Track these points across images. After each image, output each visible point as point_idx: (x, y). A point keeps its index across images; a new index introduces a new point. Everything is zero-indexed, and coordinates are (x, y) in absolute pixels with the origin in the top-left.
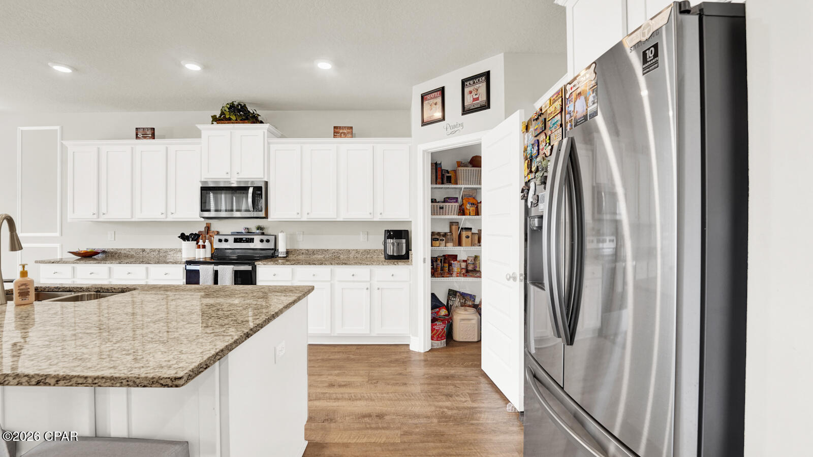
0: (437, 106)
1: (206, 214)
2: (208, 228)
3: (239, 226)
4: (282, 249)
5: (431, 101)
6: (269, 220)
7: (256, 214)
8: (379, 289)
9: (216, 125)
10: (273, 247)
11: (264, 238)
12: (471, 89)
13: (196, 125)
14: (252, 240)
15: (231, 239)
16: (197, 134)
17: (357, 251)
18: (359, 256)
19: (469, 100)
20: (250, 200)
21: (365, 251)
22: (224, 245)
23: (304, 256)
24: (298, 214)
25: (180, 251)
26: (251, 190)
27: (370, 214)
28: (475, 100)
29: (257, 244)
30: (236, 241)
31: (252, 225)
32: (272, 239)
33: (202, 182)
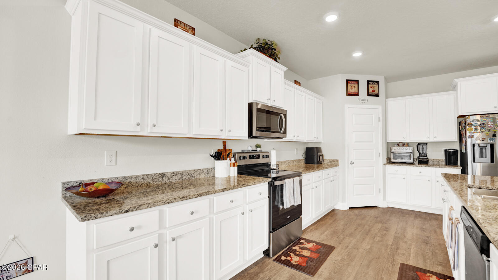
0: (355, 88)
2: (225, 146)
4: (274, 162)
5: (352, 85)
11: (265, 154)
12: (372, 86)
14: (259, 156)
19: (370, 91)
24: (294, 136)
28: (373, 91)
29: (261, 160)
30: (250, 157)
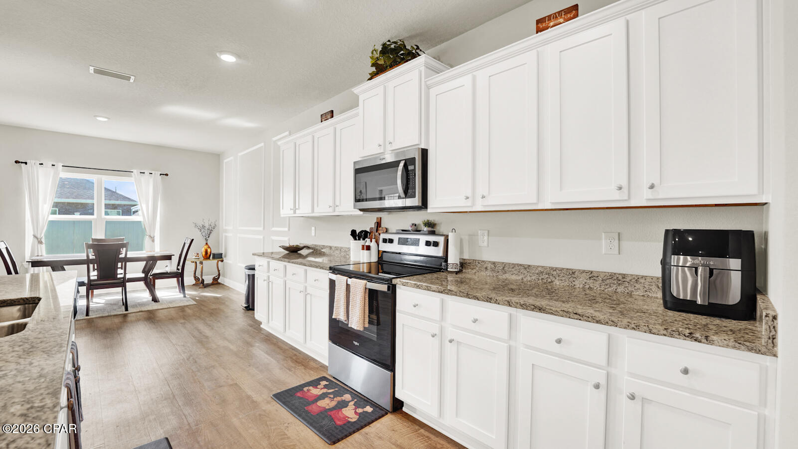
1: (360, 205)
2: (378, 224)
3: (405, 221)
6: (429, 210)
7: (409, 202)
8: (632, 397)
9: (369, 83)
10: (442, 254)
11: (432, 238)
14: (417, 242)
15: (396, 239)
16: (357, 103)
17: (592, 275)
18: (596, 285)
20: (400, 181)
21: (612, 276)
22: (391, 248)
23: (489, 273)
24: (467, 198)
26: (402, 164)
27: (620, 188)
29: (421, 249)
32: (441, 240)
33: (355, 163)
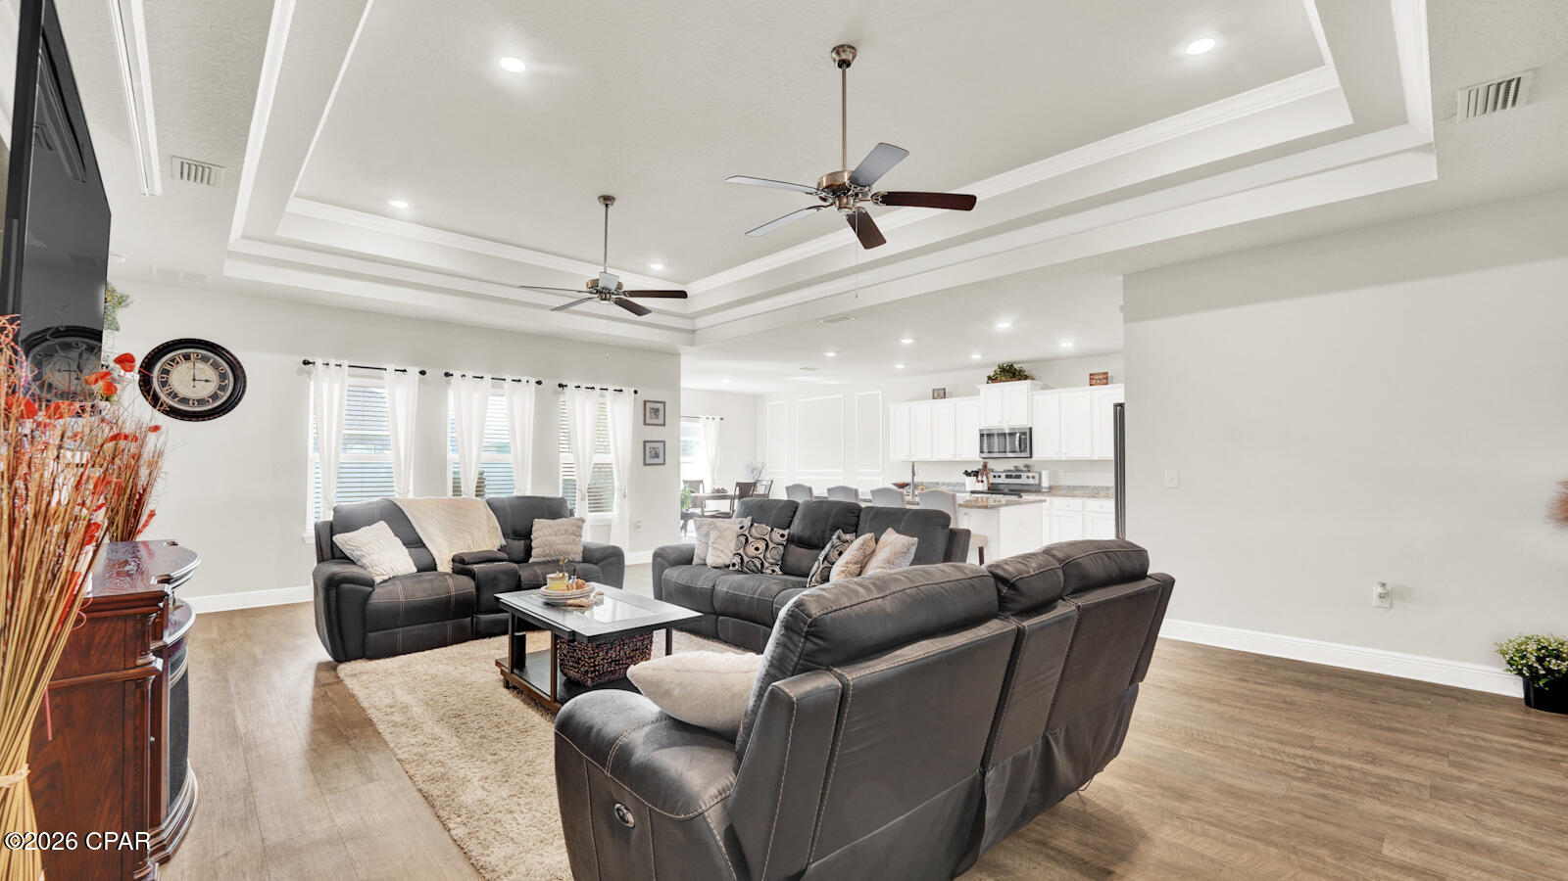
1: (983, 455)
2: (985, 466)
3: (1010, 465)
4: (1045, 483)
6: (1033, 459)
7: (1023, 455)
9: (992, 385)
10: (1037, 482)
11: (1030, 475)
13: (977, 386)
14: (1019, 477)
15: (1003, 475)
16: (977, 393)
20: (1017, 443)
22: (997, 481)
23: (1065, 490)
24: (1057, 454)
25: (964, 484)
26: (1018, 435)
29: (1023, 480)
30: (1007, 477)
31: (1020, 463)
32: (1037, 476)
33: (980, 430)
